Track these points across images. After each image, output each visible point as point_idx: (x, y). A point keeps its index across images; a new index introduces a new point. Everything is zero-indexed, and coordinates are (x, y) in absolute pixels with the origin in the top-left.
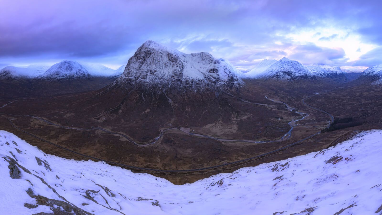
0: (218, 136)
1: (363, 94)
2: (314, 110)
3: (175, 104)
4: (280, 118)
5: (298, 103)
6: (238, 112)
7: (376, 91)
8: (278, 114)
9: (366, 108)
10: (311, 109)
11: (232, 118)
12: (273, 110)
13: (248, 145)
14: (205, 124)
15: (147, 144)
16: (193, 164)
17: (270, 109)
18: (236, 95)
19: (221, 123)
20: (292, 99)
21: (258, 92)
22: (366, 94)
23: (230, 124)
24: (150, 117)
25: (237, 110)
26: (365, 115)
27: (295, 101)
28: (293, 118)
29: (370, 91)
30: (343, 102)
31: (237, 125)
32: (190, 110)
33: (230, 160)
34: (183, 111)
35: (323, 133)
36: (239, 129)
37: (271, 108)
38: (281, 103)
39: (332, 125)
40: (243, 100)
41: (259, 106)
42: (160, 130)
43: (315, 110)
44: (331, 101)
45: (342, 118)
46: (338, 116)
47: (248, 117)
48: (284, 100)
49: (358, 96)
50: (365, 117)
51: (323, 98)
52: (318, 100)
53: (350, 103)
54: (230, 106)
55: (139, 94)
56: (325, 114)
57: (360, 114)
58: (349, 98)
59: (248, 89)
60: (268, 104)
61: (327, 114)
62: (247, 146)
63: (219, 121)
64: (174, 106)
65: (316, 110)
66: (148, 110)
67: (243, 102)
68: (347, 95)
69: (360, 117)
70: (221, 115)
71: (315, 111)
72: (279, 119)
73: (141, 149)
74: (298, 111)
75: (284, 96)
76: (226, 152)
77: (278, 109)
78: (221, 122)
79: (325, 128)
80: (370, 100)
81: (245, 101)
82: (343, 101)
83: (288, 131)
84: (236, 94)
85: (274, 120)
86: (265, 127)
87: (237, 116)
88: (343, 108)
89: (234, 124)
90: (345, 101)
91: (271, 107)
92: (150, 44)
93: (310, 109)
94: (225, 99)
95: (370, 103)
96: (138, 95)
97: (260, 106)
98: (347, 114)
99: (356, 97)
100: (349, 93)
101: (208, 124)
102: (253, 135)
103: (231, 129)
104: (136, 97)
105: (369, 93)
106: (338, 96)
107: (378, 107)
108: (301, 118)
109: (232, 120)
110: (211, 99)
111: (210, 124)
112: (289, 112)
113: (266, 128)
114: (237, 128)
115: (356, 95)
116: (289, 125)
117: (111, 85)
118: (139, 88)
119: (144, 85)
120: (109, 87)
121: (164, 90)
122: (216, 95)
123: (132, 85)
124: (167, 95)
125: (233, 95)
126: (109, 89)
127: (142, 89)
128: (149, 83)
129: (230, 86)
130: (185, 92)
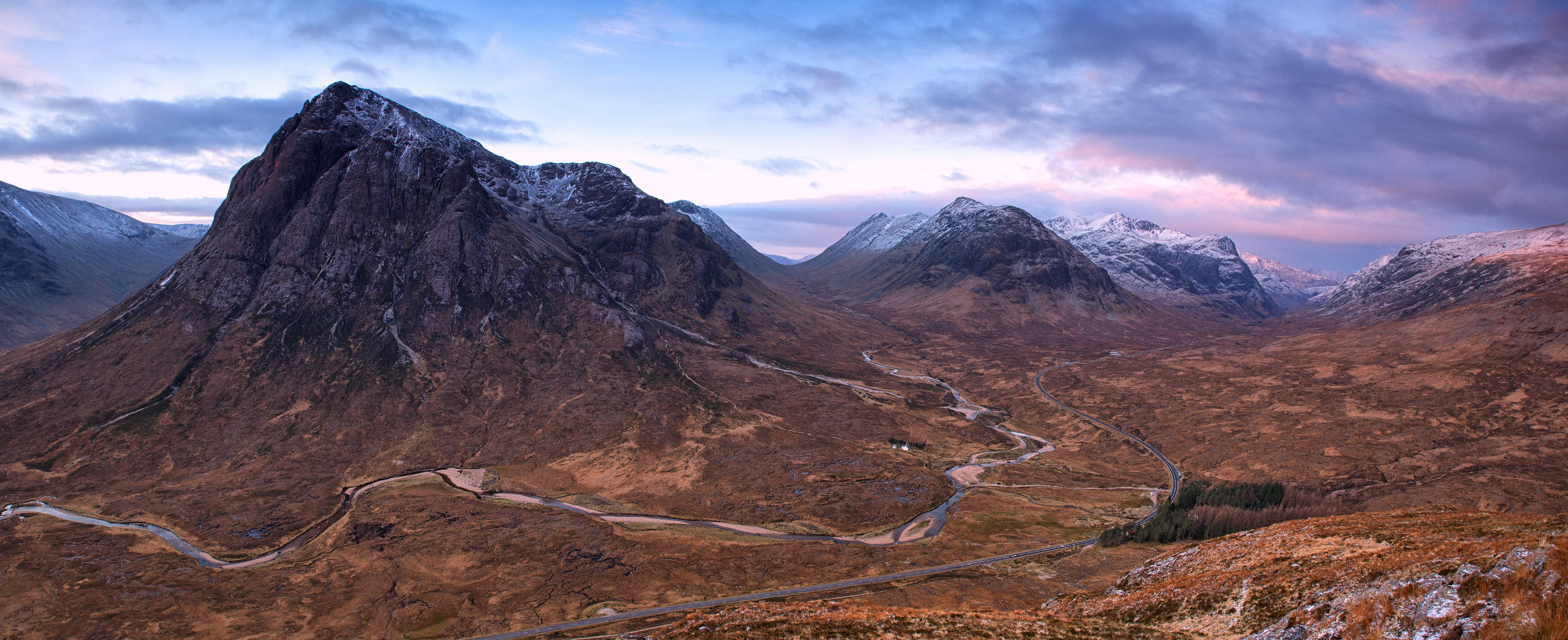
0: (601, 502)
1: (1352, 373)
2: (1084, 427)
3: (435, 372)
4: (911, 445)
5: (1012, 385)
6: (718, 408)
7: (1429, 368)
8: (904, 428)
9: (1368, 445)
10: (1070, 420)
11: (687, 428)
12: (885, 407)
13: (728, 543)
14: (557, 454)
15: (265, 555)
16: (463, 619)
17: (872, 402)
18: (725, 338)
19: (631, 449)
20: (987, 368)
21: (829, 333)
22: (1370, 376)
23: (671, 455)
24: (306, 436)
25: (717, 398)
26: (1360, 486)
27: (998, 376)
28: (974, 451)
29: (1395, 363)
30: (1242, 402)
31: (703, 459)
32: (501, 395)
33: (629, 601)
34: (467, 401)
35: (1112, 545)
36: (707, 475)
37: (877, 399)
38: (929, 382)
39: (1170, 509)
40: (752, 360)
41: (823, 385)
42: (345, 489)
43: (1089, 427)
44: (1180, 390)
45: (1227, 482)
46: (1207, 468)
47: (762, 428)
48: (946, 369)
49: (1326, 381)
50: (1361, 494)
51: (1139, 373)
52: (1113, 383)
53: (1279, 407)
54: (689, 383)
55: (269, 335)
56: (1143, 452)
57: (1333, 473)
58: (1275, 383)
59: (784, 320)
60: (869, 384)
61: (1152, 455)
62: (723, 549)
63: (626, 440)
64: (430, 381)
65: (1097, 428)
66: (302, 406)
67: (754, 366)
68: (1265, 370)
69: (1328, 491)
70: (640, 418)
71: (1090, 432)
72: (905, 448)
73: (228, 579)
74: (1004, 424)
75: (952, 355)
76: (622, 565)
77: (907, 403)
78: (632, 444)
79: (1123, 522)
80: (1391, 410)
81: (762, 365)
82: (1246, 398)
83: (937, 505)
84: (726, 335)
85: (882, 451)
86: (828, 476)
87: (714, 422)
88: (1238, 432)
89: (687, 454)
90: (1255, 398)
91: (877, 396)
92: (345, 103)
93: (1065, 418)
94: (670, 352)
95: (1390, 425)
96: (263, 340)
97: (828, 386)
98: (1258, 466)
99: (1316, 382)
100: (1279, 361)
101: (574, 452)
102: (760, 503)
103: (668, 475)
104: (250, 350)
105: (1385, 372)
106: (1217, 368)
107: (1438, 451)
108: (1017, 456)
109: (686, 439)
110: (605, 352)
111: (580, 454)
112: (961, 424)
113: (833, 477)
114: (699, 470)
115: (1317, 372)
116: (947, 481)
117: (135, 298)
118: (269, 307)
119: (295, 293)
120: (124, 307)
121: (390, 313)
122: (626, 336)
123: (239, 293)
124: (399, 336)
125: (710, 340)
126: (125, 317)
127: (285, 311)
128: (322, 280)
129: (702, 305)
130: (490, 319)
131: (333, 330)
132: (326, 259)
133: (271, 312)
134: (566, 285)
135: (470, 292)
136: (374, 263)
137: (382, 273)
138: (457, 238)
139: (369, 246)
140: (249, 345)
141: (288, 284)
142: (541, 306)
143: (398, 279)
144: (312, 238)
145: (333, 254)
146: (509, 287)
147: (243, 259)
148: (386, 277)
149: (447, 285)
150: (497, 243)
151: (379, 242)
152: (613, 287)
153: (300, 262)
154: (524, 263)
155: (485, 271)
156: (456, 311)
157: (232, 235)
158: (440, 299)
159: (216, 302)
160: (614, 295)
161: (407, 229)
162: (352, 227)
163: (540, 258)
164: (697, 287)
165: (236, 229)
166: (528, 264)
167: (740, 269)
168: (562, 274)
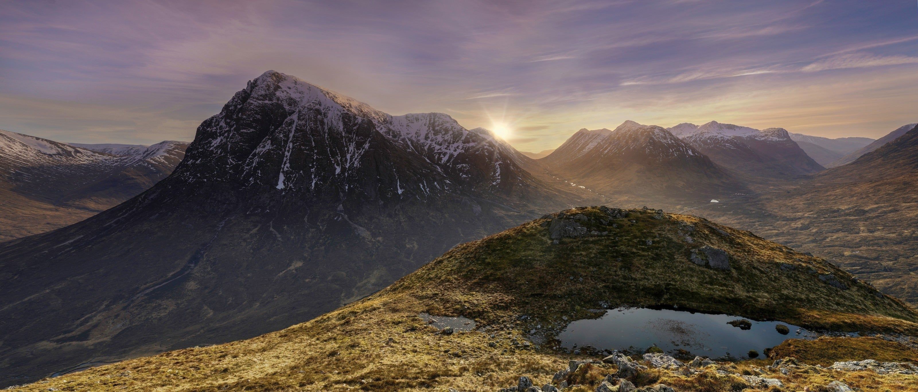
3: (376, 238)
24: (307, 280)
32: (416, 246)
34: (399, 252)
51: (730, 213)
64: (375, 243)
66: (297, 264)
92: (280, 84)
104: (248, 236)
110: (465, 220)
121: (341, 207)
124: (349, 220)
127: (268, 211)
128: (291, 191)
130: (400, 206)
131: (306, 219)
135: (386, 193)
138: (374, 164)
140: (246, 233)
158: (370, 197)
161: (341, 160)
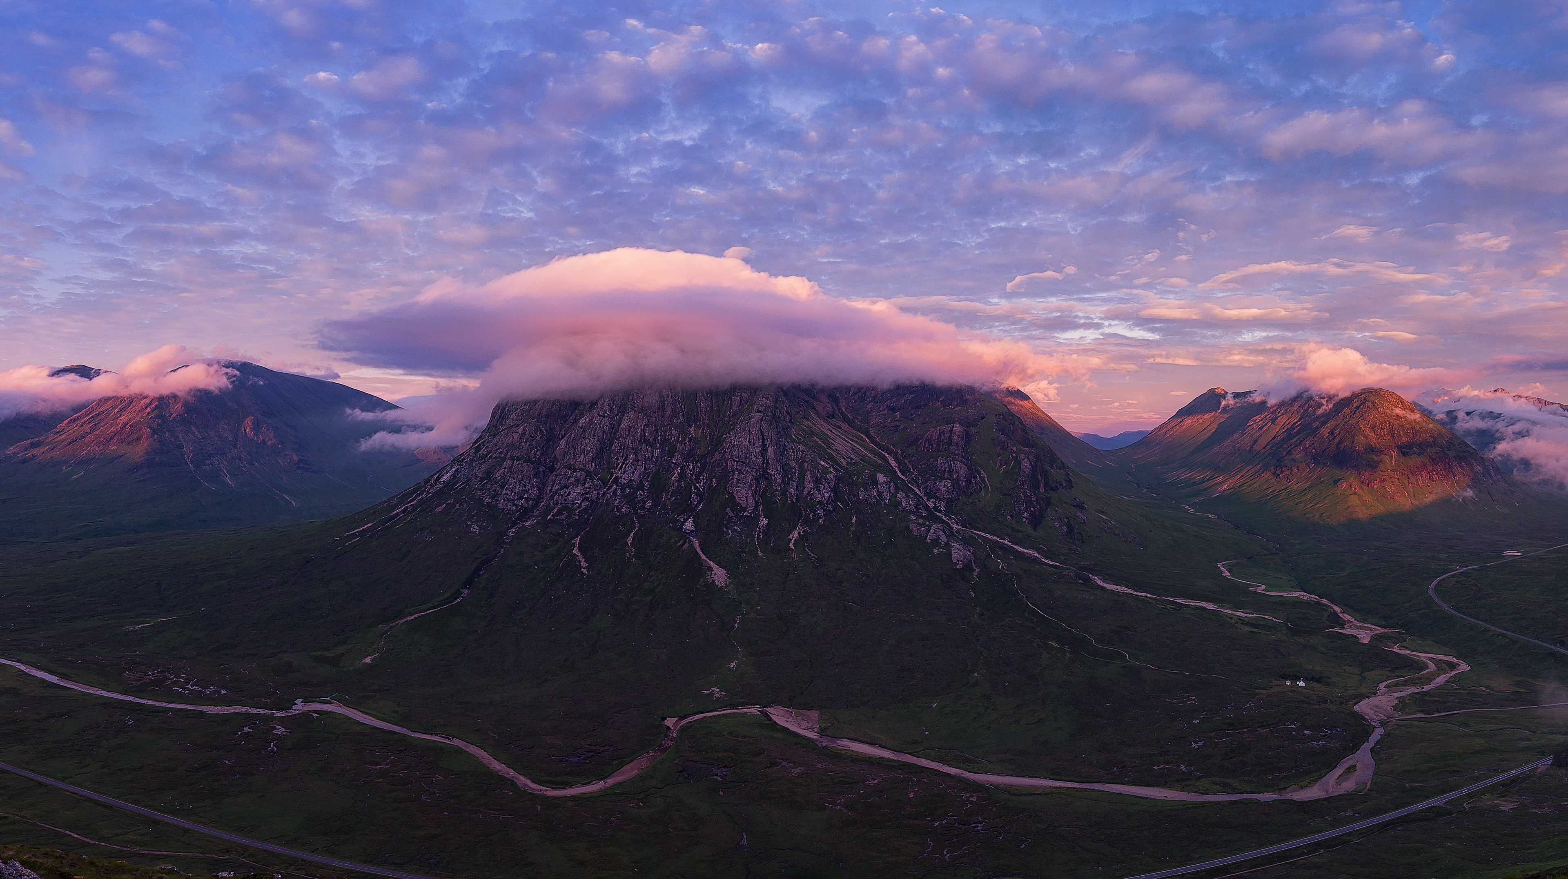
0: (966, 760)
2: (1500, 641)
3: (744, 592)
4: (1305, 678)
5: (1404, 600)
8: (1294, 659)
10: (1480, 634)
12: (1264, 635)
17: (1247, 629)
18: (1063, 554)
20: (1370, 581)
23: (1033, 702)
27: (1385, 589)
28: (1378, 678)
31: (1071, 708)
36: (1082, 728)
38: (1304, 600)
40: (1098, 581)
41: (1187, 612)
43: (1504, 641)
54: (1034, 613)
55: (561, 542)
60: (1239, 607)
63: (976, 684)
64: (739, 603)
65: (1514, 642)
66: (602, 622)
67: (1102, 589)
71: (1508, 646)
72: (1303, 684)
73: (552, 806)
74: (1404, 644)
77: (1287, 628)
81: (1110, 587)
83: (1355, 748)
84: (1063, 551)
85: (1274, 690)
89: (1052, 702)
94: (1006, 575)
96: (555, 547)
97: (1192, 612)
104: (541, 556)
108: (1430, 679)
112: (1356, 649)
116: (1360, 717)
117: (413, 492)
118: (560, 512)
119: (587, 499)
120: (402, 501)
121: (689, 525)
122: (954, 555)
123: (526, 496)
124: (702, 550)
125: (1047, 558)
126: (403, 511)
127: (577, 518)
128: (615, 486)
129: (1032, 514)
130: (799, 533)
131: (630, 540)
132: (618, 465)
133: (563, 517)
134: (880, 494)
135: (776, 502)
136: (670, 471)
137: (679, 481)
138: (759, 443)
139: (663, 450)
140: (540, 551)
141: (579, 489)
142: (854, 520)
143: (696, 487)
144: (602, 442)
145: (625, 459)
146: (818, 497)
147: (529, 461)
148: (683, 484)
149: (750, 494)
150: (801, 447)
151: (675, 447)
152: (930, 495)
153: (591, 467)
154: (832, 470)
155: (790, 479)
156: (761, 524)
157: (516, 437)
158: (744, 509)
159: (501, 504)
160: (931, 504)
161: (703, 432)
162: (644, 431)
163: (848, 463)
164: (1024, 493)
165: (520, 430)
166: (836, 470)
167: (1068, 468)
168: (875, 482)
